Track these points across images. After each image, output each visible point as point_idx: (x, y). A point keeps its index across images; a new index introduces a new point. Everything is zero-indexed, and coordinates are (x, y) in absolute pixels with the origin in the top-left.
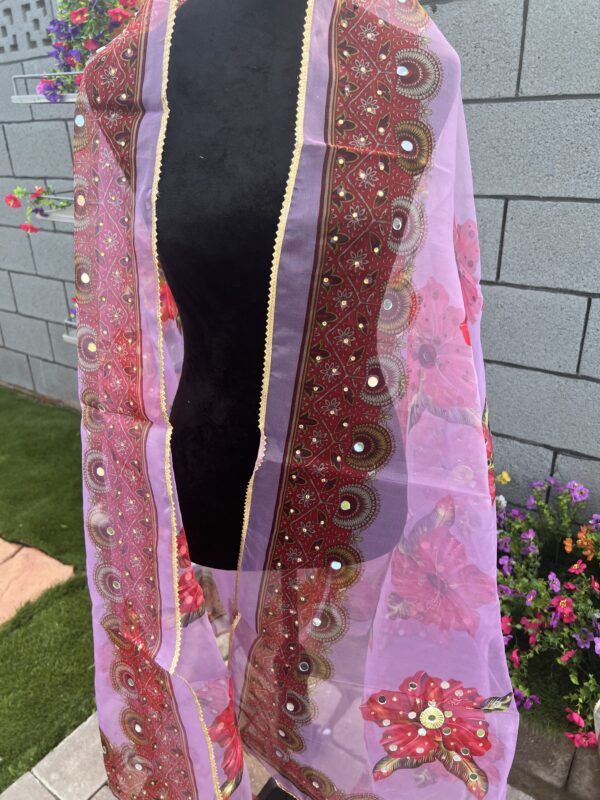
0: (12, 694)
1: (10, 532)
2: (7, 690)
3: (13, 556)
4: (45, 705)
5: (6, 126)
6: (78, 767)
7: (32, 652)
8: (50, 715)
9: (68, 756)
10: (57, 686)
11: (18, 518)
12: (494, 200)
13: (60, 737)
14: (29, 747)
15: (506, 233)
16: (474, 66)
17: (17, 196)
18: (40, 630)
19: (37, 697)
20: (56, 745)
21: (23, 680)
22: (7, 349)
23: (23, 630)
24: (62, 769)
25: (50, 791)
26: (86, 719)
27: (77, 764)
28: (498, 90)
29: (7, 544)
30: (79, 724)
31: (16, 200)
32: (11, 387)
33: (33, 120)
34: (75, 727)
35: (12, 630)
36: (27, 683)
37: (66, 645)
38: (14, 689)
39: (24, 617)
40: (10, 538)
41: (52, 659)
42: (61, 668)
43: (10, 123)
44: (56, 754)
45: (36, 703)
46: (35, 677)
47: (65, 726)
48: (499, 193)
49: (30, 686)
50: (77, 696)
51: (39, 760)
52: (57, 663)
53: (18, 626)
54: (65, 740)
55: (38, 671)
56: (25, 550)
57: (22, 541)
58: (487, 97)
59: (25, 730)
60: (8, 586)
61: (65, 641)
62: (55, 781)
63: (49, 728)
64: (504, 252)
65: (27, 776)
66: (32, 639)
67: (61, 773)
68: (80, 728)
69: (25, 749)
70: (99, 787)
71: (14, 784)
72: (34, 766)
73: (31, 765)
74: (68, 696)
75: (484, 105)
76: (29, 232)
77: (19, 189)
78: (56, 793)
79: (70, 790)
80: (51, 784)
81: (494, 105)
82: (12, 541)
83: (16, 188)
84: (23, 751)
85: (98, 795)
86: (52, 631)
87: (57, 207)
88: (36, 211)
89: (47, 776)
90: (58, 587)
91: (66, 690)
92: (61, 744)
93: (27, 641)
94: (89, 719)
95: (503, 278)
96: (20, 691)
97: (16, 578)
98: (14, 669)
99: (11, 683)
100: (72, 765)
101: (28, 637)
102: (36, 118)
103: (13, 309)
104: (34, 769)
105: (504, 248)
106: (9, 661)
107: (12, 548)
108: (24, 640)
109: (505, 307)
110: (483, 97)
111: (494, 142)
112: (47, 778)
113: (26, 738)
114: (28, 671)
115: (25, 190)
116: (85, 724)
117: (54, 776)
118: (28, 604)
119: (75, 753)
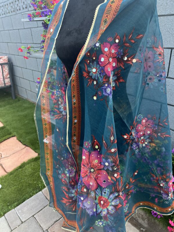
0: (15, 187)
1: (24, 142)
2: (14, 185)
3: (24, 149)
4: (22, 191)
5: (31, 29)
6: (27, 210)
7: (22, 176)
8: (23, 194)
9: (25, 206)
10: (26, 186)
11: (27, 138)
12: (167, 49)
13: (24, 201)
14: (16, 202)
15: (171, 61)
16: (162, 4)
17: (22, 49)
18: (26, 170)
19: (21, 188)
20: (22, 202)
21: (18, 183)
22: (32, 92)
23: (21, 169)
24: (23, 210)
25: (18, 215)
26: (31, 197)
27: (27, 209)
28: (170, 12)
29: (23, 145)
30: (30, 198)
31: (21, 49)
32: (33, 102)
33: (38, 27)
34: (28, 198)
35: (19, 169)
36: (19, 184)
37: (31, 175)
38: (16, 185)
39: (22, 166)
40: (24, 143)
41: (27, 178)
42: (28, 181)
43: (32, 28)
44: (22, 205)
45: (20, 190)
46: (21, 182)
47: (26, 198)
48: (169, 47)
49: (20, 185)
50: (31, 190)
51: (17, 206)
52: (28, 180)
53: (21, 168)
54: (25, 201)
55: (23, 181)
56: (27, 147)
57: (27, 145)
58: (166, 14)
59: (16, 197)
60: (21, 157)
61: (31, 174)
62: (20, 212)
63: (22, 198)
64: (170, 67)
65: (13, 210)
66: (23, 172)
67: (22, 211)
68: (29, 199)
69: (15, 202)
70: (31, 216)
71: (10, 212)
72: (16, 207)
73: (15, 207)
74: (29, 189)
75: (165, 17)
76: (26, 59)
77: (23, 47)
78: (19, 216)
79: (23, 216)
80: (19, 213)
81: (169, 17)
82: (24, 145)
83: (22, 46)
84: (14, 203)
85: (30, 219)
86: (28, 171)
87: (34, 52)
88: (28, 53)
89: (18, 210)
90: (32, 159)
91: (29, 188)
92: (24, 202)
93: (22, 173)
94: (33, 197)
95: (169, 76)
96: (17, 186)
97: (23, 155)
98: (17, 180)
99: (15, 183)
100: (25, 209)
101: (22, 172)
102: (38, 26)
103: (33, 81)
104: (15, 208)
105: (170, 66)
106: (16, 177)
107: (24, 146)
108: (21, 172)
109: (170, 86)
110: (165, 14)
111: (168, 29)
112: (18, 212)
113: (16, 199)
114: (20, 181)
115: (25, 47)
116: (31, 198)
117: (20, 211)
118: (24, 162)
119: (27, 206)
